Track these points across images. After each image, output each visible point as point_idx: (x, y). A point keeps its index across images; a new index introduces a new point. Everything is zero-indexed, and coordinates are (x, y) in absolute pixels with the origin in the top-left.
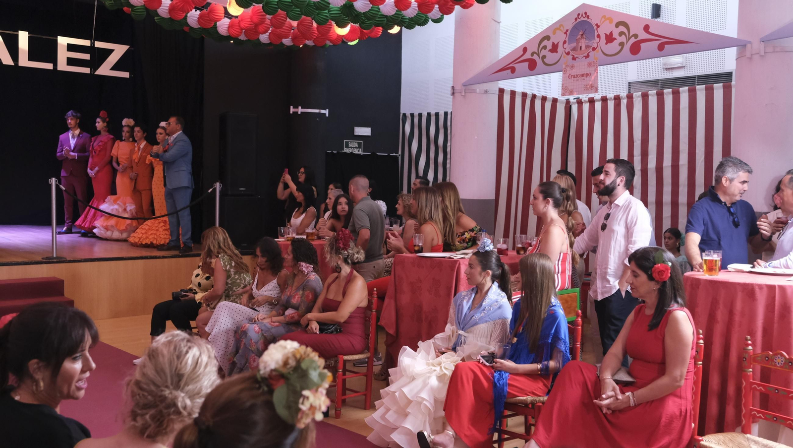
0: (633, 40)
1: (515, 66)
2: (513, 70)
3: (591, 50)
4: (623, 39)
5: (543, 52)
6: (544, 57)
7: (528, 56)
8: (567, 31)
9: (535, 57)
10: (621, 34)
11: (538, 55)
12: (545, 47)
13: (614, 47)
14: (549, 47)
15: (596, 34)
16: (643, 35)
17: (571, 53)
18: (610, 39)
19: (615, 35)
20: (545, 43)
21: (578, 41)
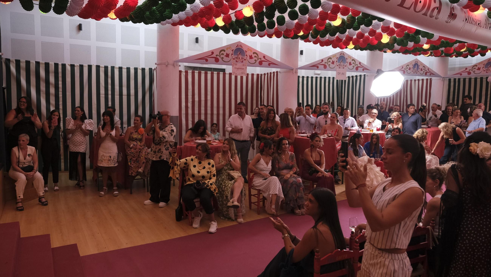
0: (259, 60)
1: (208, 59)
2: (207, 60)
3: (244, 60)
4: (256, 59)
5: (222, 56)
6: (222, 58)
7: (214, 55)
8: (233, 50)
9: (218, 57)
10: (255, 57)
11: (219, 56)
12: (223, 54)
13: (252, 61)
14: (225, 54)
15: (246, 54)
16: (263, 59)
17: (235, 59)
18: (251, 57)
19: (253, 56)
20: (223, 52)
21: (238, 55)
